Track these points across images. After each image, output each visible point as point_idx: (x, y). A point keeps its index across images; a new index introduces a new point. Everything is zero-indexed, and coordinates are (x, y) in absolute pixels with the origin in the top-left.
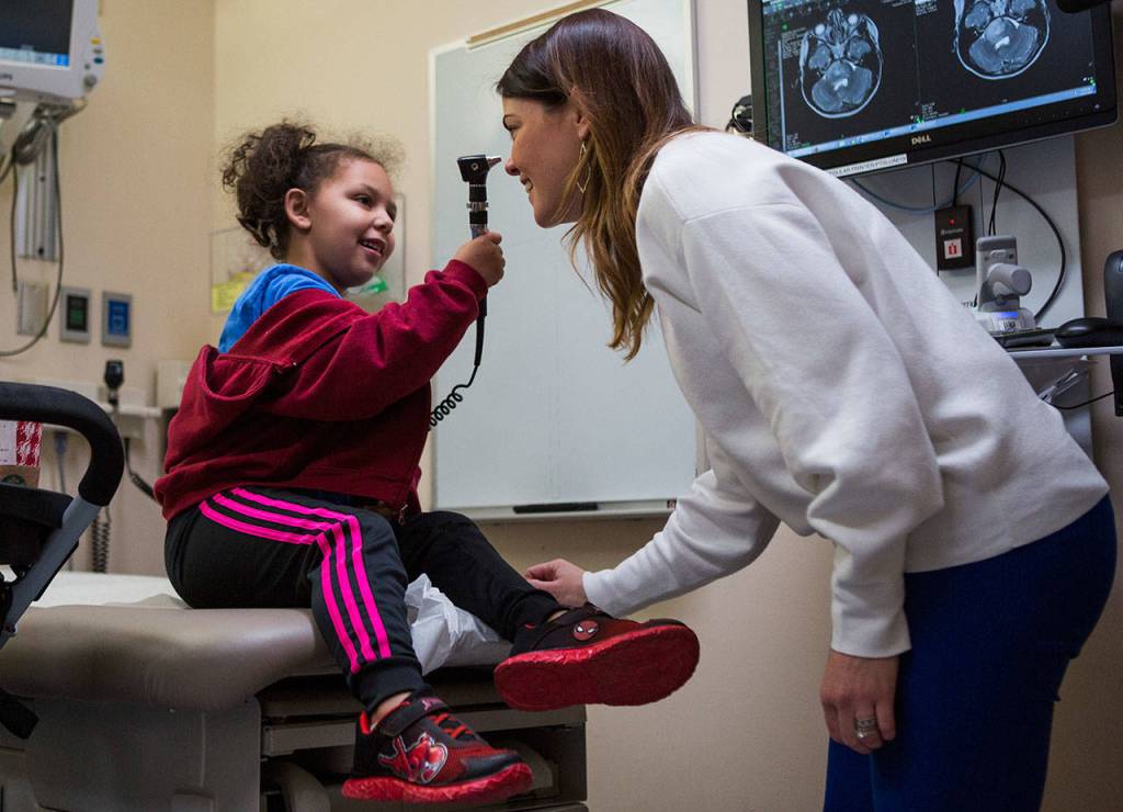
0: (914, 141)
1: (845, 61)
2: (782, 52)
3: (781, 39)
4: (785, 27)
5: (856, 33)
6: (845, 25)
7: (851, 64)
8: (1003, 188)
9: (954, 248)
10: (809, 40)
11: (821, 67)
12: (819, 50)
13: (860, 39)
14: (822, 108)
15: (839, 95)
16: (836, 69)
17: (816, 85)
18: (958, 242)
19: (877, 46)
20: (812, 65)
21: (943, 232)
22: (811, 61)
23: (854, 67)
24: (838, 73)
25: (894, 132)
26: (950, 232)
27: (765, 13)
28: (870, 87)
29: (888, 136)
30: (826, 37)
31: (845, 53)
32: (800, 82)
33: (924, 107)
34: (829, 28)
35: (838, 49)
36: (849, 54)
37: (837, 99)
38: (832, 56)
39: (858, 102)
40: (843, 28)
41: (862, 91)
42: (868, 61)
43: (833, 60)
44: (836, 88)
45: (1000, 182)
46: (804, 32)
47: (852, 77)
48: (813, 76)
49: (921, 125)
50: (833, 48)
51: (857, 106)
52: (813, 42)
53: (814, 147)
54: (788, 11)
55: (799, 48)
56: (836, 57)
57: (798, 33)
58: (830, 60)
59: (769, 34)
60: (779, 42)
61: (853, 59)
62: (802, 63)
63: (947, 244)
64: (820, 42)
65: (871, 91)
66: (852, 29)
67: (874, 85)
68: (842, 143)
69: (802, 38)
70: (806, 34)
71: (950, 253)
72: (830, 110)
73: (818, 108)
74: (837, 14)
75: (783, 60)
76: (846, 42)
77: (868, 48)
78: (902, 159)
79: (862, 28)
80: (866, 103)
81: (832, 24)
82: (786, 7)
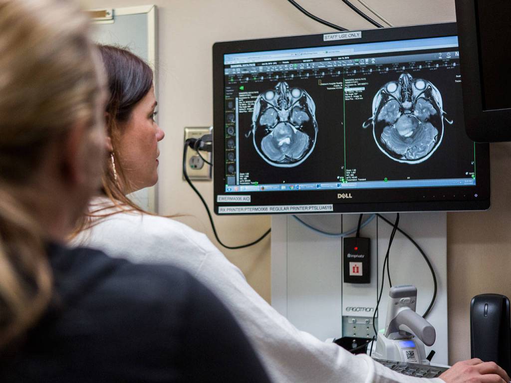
0: (340, 196)
1: (288, 124)
2: (239, 107)
3: (238, 97)
4: (242, 88)
5: (298, 104)
6: (289, 96)
7: (294, 128)
8: (397, 231)
9: (357, 269)
10: (261, 102)
11: (269, 125)
12: (267, 111)
13: (301, 109)
14: (270, 158)
15: (282, 149)
16: (281, 129)
17: (265, 139)
18: (360, 265)
19: (314, 118)
20: (262, 123)
21: (349, 256)
22: (261, 119)
23: (295, 130)
24: (282, 132)
25: (324, 186)
26: (355, 256)
27: (226, 73)
28: (307, 148)
29: (319, 188)
30: (274, 102)
31: (289, 118)
32: (252, 133)
33: (348, 171)
34: (277, 96)
35: (284, 114)
36: (292, 119)
37: (281, 152)
38: (278, 118)
39: (297, 158)
40: (288, 98)
41: (301, 150)
42: (306, 127)
43: (279, 122)
44: (281, 144)
45: (396, 227)
46: (257, 95)
47: (294, 138)
48: (262, 131)
49: (345, 185)
50: (279, 112)
51: (296, 161)
52: (264, 104)
53: (261, 186)
54: (245, 76)
55: (252, 106)
56: (282, 119)
57: (253, 95)
58: (276, 121)
59: (229, 90)
60: (237, 99)
61: (295, 123)
62: (254, 119)
63: (352, 265)
64: (269, 106)
65: (307, 151)
66: (295, 100)
67: (310, 147)
68: (284, 187)
69: (255, 99)
70: (259, 97)
71: (354, 272)
72: (275, 160)
73: (266, 157)
74: (284, 86)
75: (239, 114)
76: (290, 109)
77: (307, 118)
78: (329, 207)
79: (303, 101)
80: (303, 160)
81: (279, 93)
82: (243, 72)
